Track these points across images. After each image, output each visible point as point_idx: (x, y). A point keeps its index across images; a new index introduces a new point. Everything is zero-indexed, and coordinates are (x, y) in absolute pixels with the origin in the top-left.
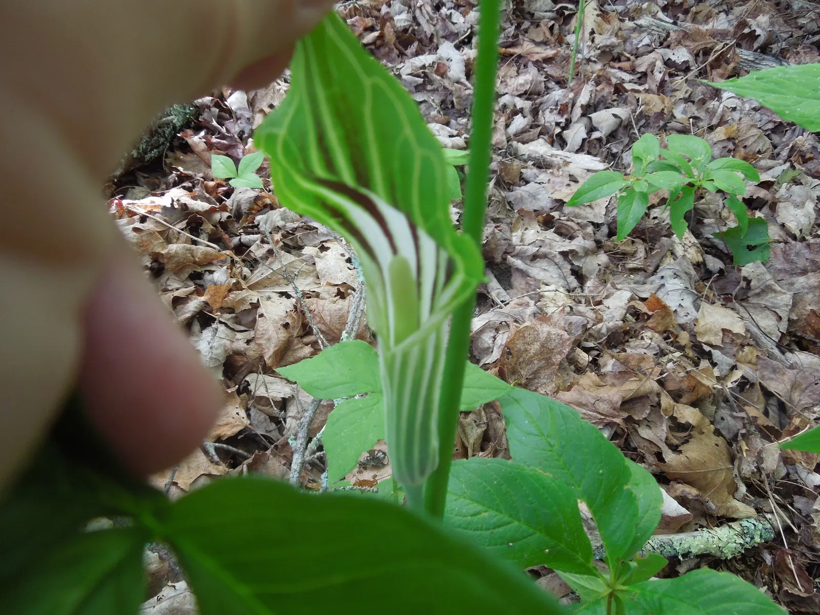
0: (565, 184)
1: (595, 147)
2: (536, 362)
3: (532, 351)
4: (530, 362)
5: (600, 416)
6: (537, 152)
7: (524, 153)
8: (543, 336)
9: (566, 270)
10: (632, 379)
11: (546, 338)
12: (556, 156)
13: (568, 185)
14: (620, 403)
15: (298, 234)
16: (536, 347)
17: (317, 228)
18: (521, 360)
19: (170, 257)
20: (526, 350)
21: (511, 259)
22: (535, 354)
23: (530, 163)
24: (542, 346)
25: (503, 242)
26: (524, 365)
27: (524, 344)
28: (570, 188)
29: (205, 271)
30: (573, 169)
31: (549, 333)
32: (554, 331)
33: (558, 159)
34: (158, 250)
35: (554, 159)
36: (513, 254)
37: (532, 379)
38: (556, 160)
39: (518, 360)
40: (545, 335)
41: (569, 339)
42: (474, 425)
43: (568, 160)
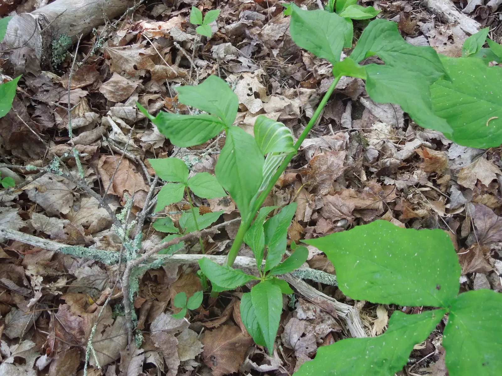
0: (443, 43)
1: (486, 13)
2: (325, 175)
3: (323, 169)
4: (321, 174)
5: (340, 213)
6: (440, 9)
7: (432, 7)
8: (329, 163)
9: (400, 114)
10: (370, 199)
11: (331, 164)
12: (453, 15)
13: (445, 44)
14: (353, 210)
15: (230, 65)
16: (324, 168)
17: (242, 62)
18: (317, 172)
19: (155, 73)
20: (320, 168)
21: (363, 100)
22: (324, 171)
23: (433, 16)
24: (328, 168)
25: (361, 87)
26: (318, 175)
27: (319, 164)
28: (445, 47)
29: (172, 82)
30: (456, 31)
31: (333, 162)
32: (336, 161)
33: (453, 18)
34: (149, 68)
35: (450, 17)
36: (365, 97)
37: (321, 183)
38: (451, 19)
39: (315, 171)
40: (331, 162)
41: (343, 168)
42: (283, 199)
43: (459, 21)
